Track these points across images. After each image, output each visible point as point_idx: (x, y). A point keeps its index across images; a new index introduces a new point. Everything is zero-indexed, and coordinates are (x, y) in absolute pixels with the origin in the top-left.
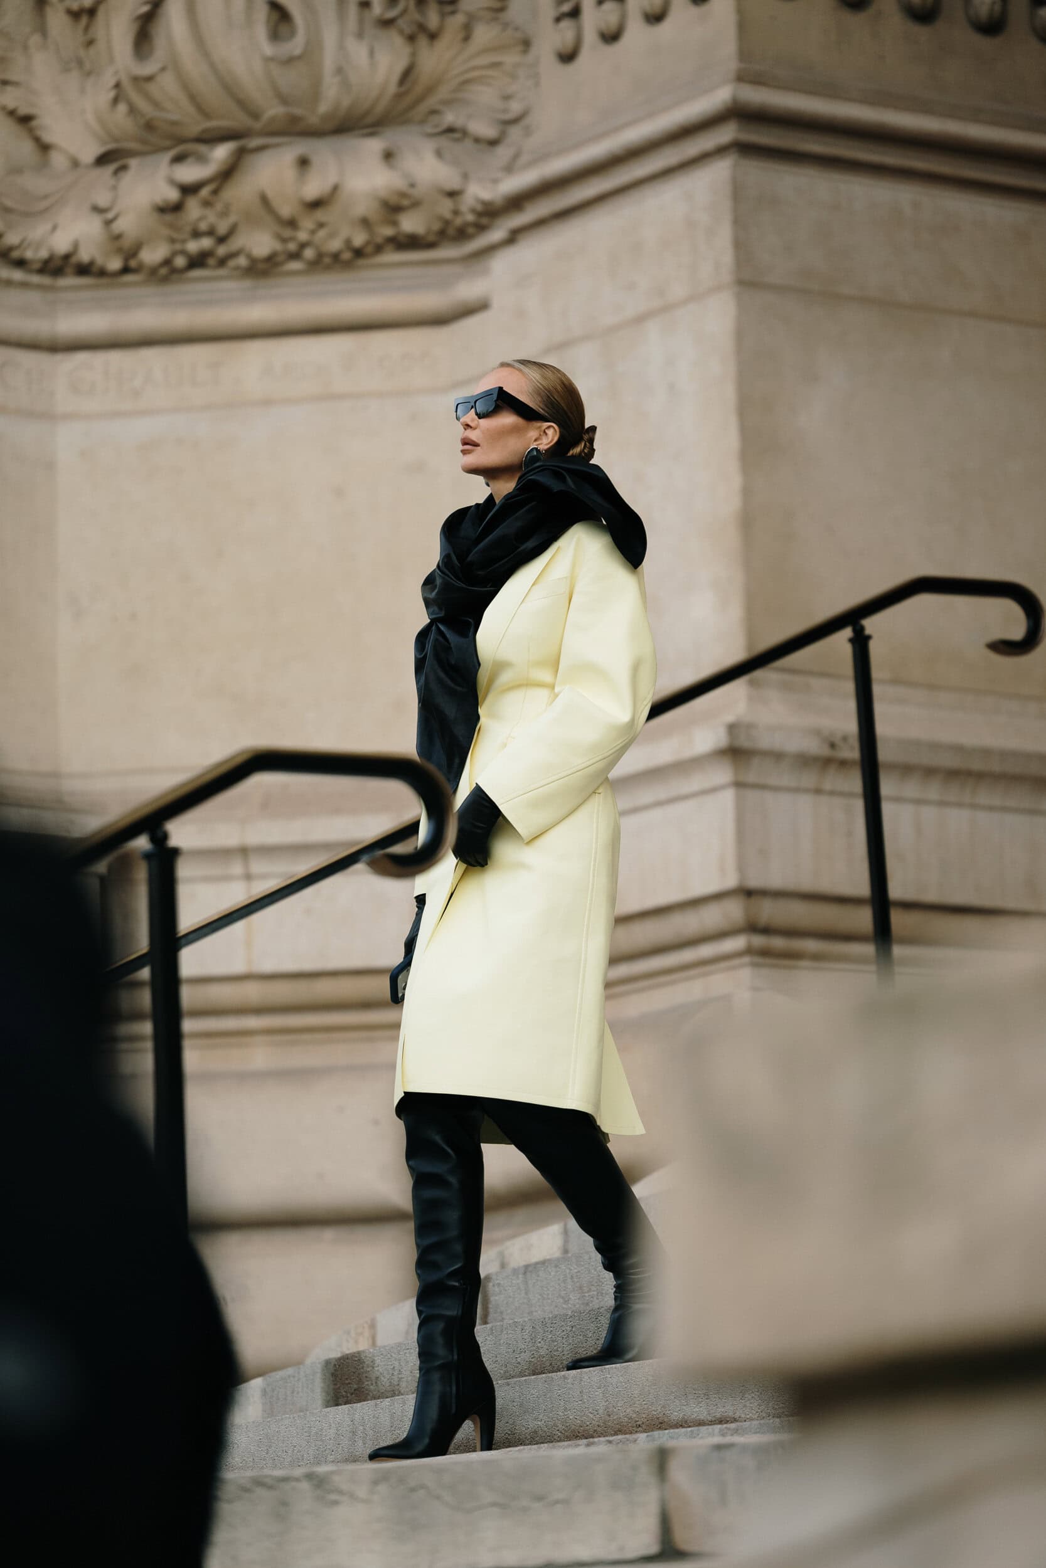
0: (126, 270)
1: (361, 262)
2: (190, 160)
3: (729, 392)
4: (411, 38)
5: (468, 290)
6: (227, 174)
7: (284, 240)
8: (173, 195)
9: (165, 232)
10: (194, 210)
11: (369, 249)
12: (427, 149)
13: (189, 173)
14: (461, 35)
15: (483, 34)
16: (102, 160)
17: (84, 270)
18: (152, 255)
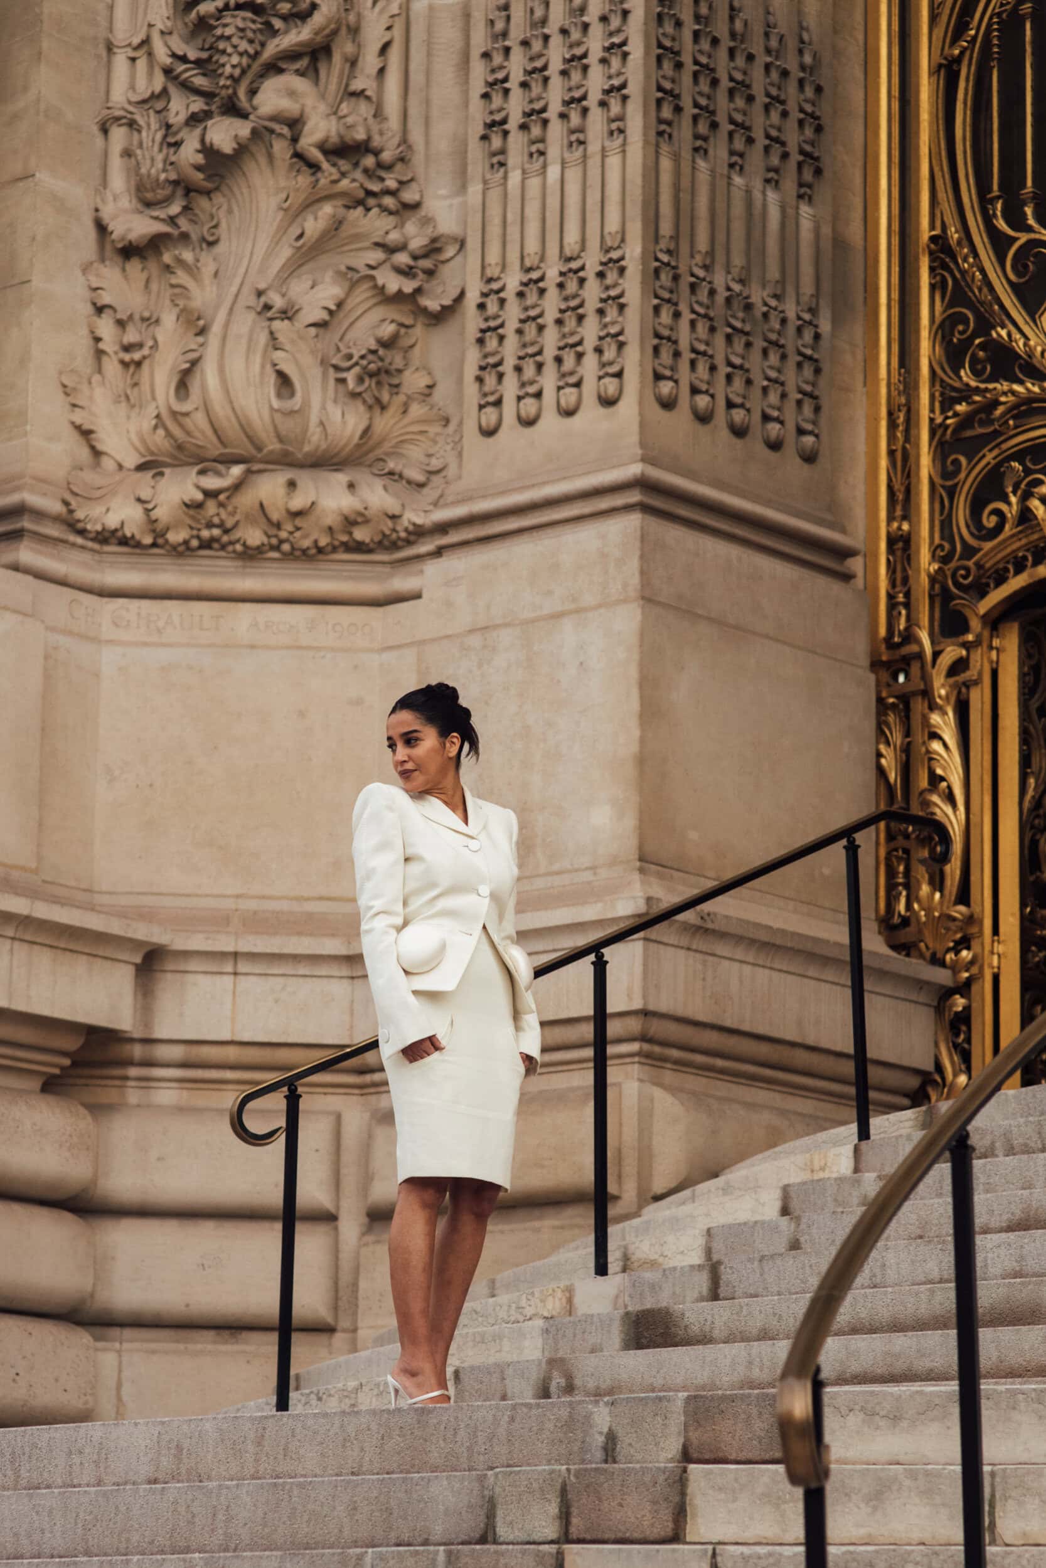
0: (154, 545)
1: (321, 557)
2: (210, 473)
3: (633, 672)
4: (370, 407)
5: (401, 583)
6: (237, 487)
7: (269, 537)
8: (199, 496)
9: (189, 521)
10: (211, 508)
11: (330, 548)
12: (378, 484)
13: (212, 482)
14: (402, 410)
15: (417, 410)
16: (141, 468)
17: (124, 541)
18: (176, 537)
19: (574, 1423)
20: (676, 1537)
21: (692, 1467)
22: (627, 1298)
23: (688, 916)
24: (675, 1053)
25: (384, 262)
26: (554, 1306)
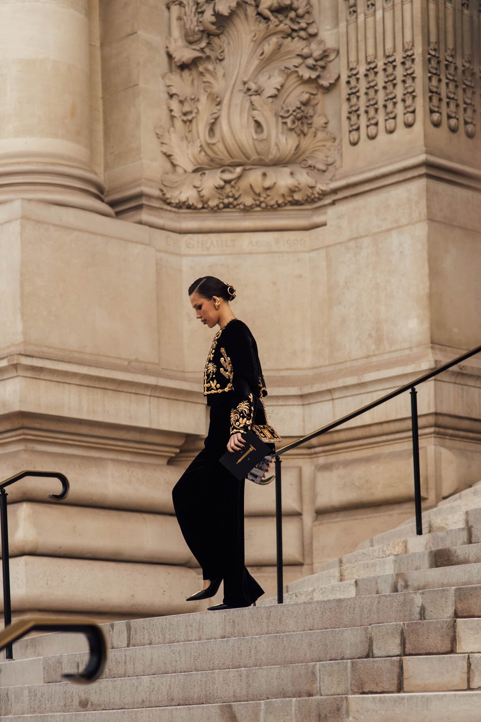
0: (203, 208)
1: (279, 209)
2: (226, 172)
3: (425, 255)
4: (299, 135)
5: (317, 219)
6: (239, 178)
7: (255, 200)
8: (222, 183)
9: (218, 195)
10: (228, 188)
11: (283, 204)
12: (304, 172)
13: (228, 176)
14: (314, 135)
15: (320, 135)
16: (195, 171)
17: (189, 207)
18: (212, 203)
19: (406, 603)
20: (452, 651)
21: (458, 620)
22: (431, 545)
23: (454, 368)
24: (450, 432)
25: (302, 63)
26: (398, 549)
